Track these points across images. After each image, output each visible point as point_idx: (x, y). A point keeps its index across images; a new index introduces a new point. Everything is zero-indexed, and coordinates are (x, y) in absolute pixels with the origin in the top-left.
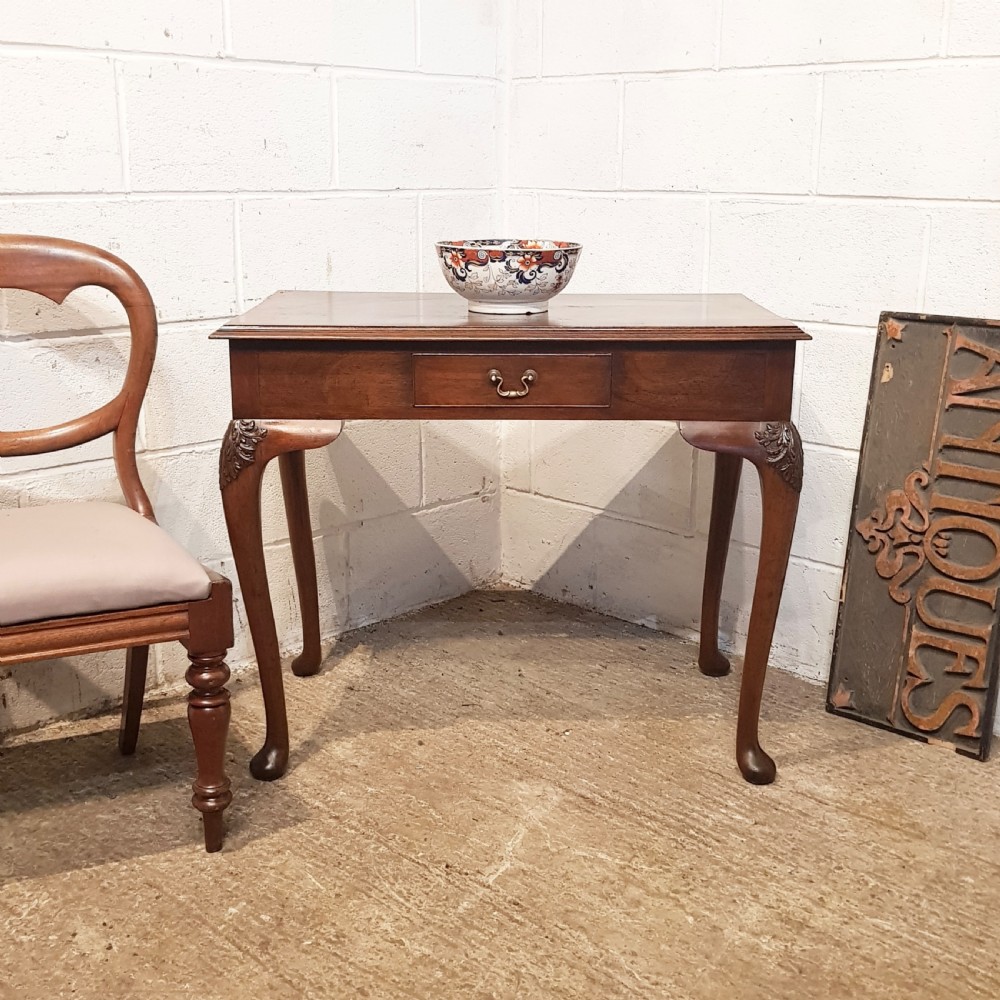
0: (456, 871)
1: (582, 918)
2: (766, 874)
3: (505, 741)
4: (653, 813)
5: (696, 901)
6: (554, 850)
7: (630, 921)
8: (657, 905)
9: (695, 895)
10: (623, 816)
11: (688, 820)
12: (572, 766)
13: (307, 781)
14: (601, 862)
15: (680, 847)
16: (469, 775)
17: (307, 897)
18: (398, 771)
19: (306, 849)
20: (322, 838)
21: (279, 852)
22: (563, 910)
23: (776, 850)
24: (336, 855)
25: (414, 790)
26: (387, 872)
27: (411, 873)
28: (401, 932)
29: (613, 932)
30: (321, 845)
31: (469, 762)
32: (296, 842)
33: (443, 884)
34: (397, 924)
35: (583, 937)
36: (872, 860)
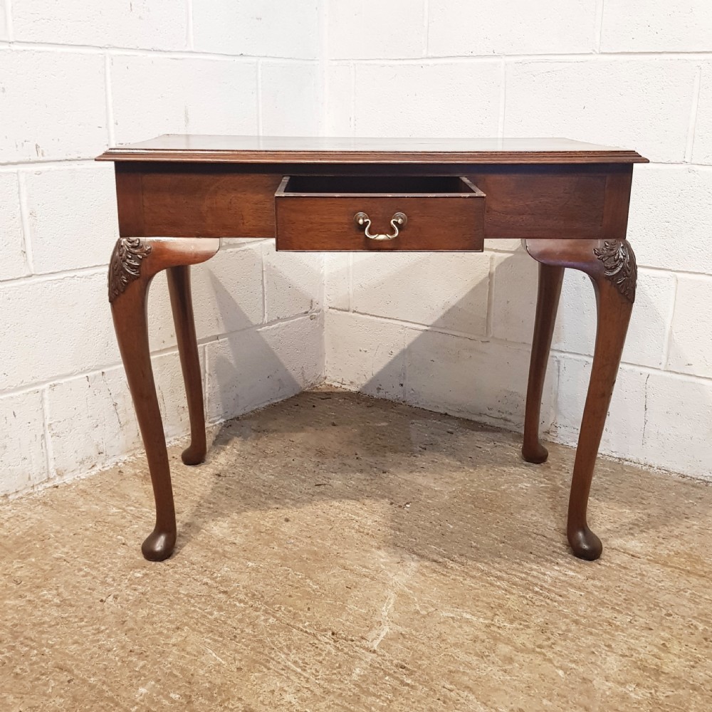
0: (342, 638)
1: (466, 678)
2: (610, 624)
3: (358, 514)
4: (499, 574)
5: (560, 654)
6: (424, 612)
7: (509, 678)
8: (528, 660)
9: (558, 648)
10: (474, 577)
11: (530, 578)
12: (419, 534)
13: (193, 559)
14: (468, 622)
15: (530, 603)
16: (334, 547)
17: (211, 672)
18: (272, 545)
19: (203, 624)
20: (215, 613)
21: (178, 628)
22: (446, 671)
23: (611, 601)
24: (230, 628)
25: (290, 563)
26: (280, 643)
27: (302, 642)
28: (304, 704)
29: (497, 690)
30: (216, 619)
31: (331, 534)
32: (192, 618)
33: (333, 651)
34: (299, 695)
35: (472, 697)
36: (693, 606)
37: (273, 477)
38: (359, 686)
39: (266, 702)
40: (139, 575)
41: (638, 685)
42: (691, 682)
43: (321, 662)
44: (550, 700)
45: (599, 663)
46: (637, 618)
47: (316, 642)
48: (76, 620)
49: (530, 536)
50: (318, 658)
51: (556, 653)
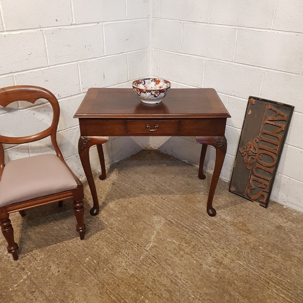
0: (140, 246)
1: (170, 262)
2: (213, 246)
3: (151, 202)
7: (181, 262)
8: (187, 257)
12: (167, 210)
15: (193, 237)
16: (142, 214)
17: (105, 255)
19: (104, 239)
20: (108, 235)
22: (165, 259)
23: (215, 238)
24: (111, 241)
25: (130, 219)
26: (123, 247)
27: (129, 247)
29: (177, 266)
30: (108, 237)
31: (142, 209)
32: (102, 236)
33: (137, 250)
35: (170, 268)
38: (141, 262)
39: (117, 265)
41: (214, 267)
42: (229, 267)
44: (190, 270)
45: (206, 259)
47: (133, 247)
49: (198, 213)
50: (132, 252)
51: (195, 255)
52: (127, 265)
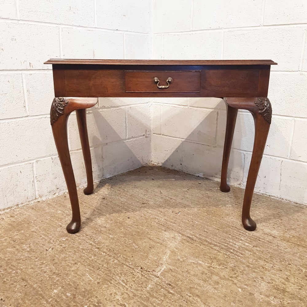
0: (145, 270)
1: (197, 291)
2: (263, 268)
3: (158, 216)
4: (215, 243)
6: (181, 260)
7: (216, 292)
8: (225, 283)
9: (239, 278)
10: (204, 245)
11: (229, 246)
12: (183, 225)
13: (88, 233)
14: (200, 265)
15: (228, 257)
16: (147, 230)
17: (86, 284)
18: (121, 228)
19: (86, 262)
20: (93, 257)
21: (76, 263)
22: (189, 287)
23: (264, 257)
24: (98, 264)
25: (127, 236)
26: (118, 272)
27: (127, 272)
28: (124, 300)
29: (211, 297)
30: (92, 260)
31: (146, 224)
32: (83, 259)
33: (140, 276)
34: (123, 296)
35: (199, 300)
36: (300, 260)
37: (126, 200)
38: (150, 293)
39: (108, 299)
40: (64, 239)
41: (275, 297)
42: (299, 297)
43: (134, 281)
44: (235, 303)
45: (257, 286)
46: (275, 265)
47: (133, 272)
48: (34, 258)
49: (230, 227)
50: (133, 279)
51: (238, 281)
52: (124, 298)
